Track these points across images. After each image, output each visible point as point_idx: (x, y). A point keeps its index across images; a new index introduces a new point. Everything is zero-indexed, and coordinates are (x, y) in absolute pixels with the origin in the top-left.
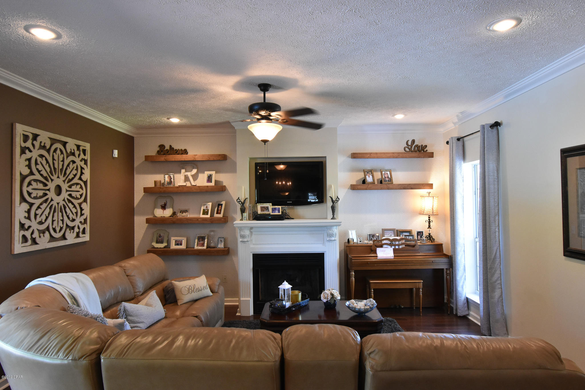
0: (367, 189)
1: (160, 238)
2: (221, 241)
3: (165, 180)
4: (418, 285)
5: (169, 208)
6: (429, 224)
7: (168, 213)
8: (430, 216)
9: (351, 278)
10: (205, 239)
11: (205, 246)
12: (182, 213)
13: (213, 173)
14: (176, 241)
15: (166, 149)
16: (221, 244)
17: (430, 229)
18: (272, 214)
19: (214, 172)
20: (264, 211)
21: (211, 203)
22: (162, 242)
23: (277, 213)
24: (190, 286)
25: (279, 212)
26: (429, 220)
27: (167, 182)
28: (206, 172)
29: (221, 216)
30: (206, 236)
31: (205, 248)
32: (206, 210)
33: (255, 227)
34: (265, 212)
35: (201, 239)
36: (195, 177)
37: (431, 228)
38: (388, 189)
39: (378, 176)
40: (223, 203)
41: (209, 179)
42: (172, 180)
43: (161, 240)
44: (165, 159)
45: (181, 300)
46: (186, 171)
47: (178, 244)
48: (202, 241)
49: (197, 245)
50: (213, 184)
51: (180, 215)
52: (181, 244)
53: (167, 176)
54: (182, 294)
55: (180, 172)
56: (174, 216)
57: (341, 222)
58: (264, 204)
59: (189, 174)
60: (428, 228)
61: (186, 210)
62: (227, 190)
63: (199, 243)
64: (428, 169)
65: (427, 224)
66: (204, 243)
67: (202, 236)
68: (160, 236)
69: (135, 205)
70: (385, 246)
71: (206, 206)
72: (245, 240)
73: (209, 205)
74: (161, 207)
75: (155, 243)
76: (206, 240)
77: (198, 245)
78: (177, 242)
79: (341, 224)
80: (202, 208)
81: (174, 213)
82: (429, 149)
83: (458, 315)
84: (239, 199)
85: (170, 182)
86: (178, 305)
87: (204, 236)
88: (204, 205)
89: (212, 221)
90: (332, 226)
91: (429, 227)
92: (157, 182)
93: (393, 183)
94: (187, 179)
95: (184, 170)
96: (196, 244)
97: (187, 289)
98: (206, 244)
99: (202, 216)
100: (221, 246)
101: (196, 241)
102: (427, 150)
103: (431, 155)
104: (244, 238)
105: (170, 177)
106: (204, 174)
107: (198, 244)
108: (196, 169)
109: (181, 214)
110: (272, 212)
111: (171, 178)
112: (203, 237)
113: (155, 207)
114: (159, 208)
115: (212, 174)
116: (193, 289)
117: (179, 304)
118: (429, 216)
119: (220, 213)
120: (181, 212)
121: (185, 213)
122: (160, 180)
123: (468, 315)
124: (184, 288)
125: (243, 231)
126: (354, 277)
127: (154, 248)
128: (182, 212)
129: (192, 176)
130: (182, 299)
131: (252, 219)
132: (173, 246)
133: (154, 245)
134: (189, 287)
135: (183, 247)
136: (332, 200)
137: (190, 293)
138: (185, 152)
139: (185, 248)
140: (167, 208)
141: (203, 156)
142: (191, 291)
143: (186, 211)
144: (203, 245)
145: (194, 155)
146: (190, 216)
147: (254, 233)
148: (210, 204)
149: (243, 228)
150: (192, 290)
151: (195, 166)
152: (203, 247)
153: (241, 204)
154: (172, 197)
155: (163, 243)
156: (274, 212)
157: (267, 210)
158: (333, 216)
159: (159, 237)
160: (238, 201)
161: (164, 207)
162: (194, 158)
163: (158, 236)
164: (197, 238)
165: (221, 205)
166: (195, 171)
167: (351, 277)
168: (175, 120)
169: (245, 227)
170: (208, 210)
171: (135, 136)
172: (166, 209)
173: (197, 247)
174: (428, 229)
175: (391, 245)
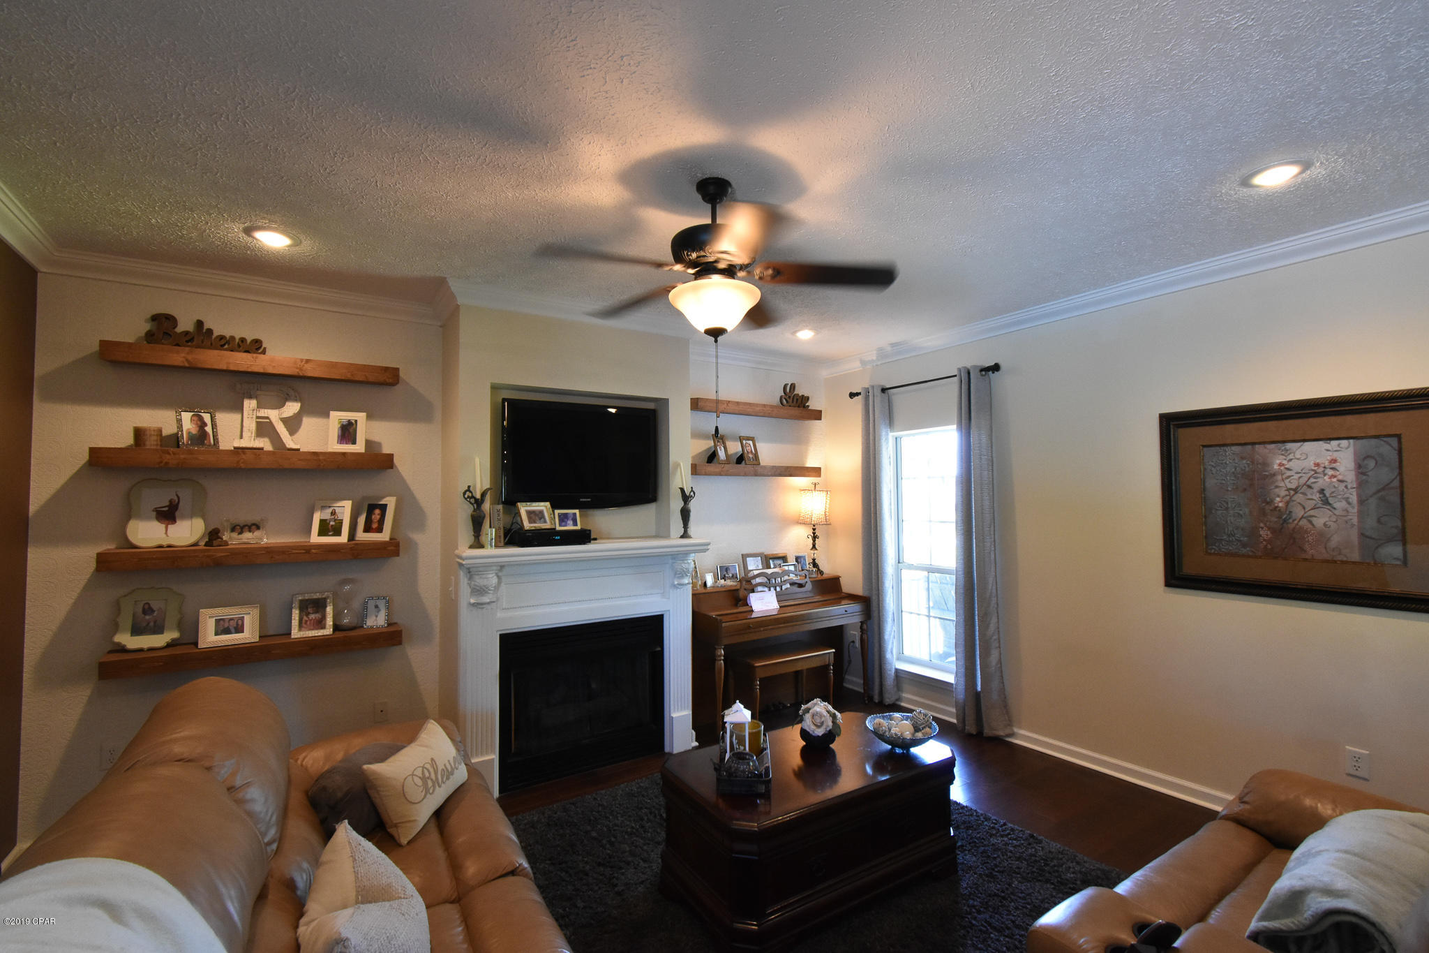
0: (722, 473)
1: (147, 617)
2: (377, 607)
3: (180, 427)
4: (828, 659)
5: (192, 516)
6: (814, 541)
7: (186, 532)
8: (816, 527)
9: (717, 662)
10: (326, 607)
11: (327, 626)
12: (240, 533)
13: (360, 417)
14: (218, 621)
15: (180, 329)
16: (377, 616)
17: (816, 552)
18: (559, 528)
19: (364, 415)
20: (535, 522)
21: (350, 502)
22: (158, 629)
23: (570, 527)
24: (423, 767)
25: (575, 524)
26: (814, 533)
27: (189, 433)
28: (333, 414)
29: (384, 536)
30: (328, 597)
31: (328, 631)
32: (332, 523)
33: (508, 565)
34: (539, 525)
35: (314, 607)
36: (293, 424)
37: (816, 549)
38: (756, 475)
39: (734, 448)
40: (390, 502)
41: (348, 432)
42: (209, 429)
43: (155, 622)
44: (187, 360)
45: (408, 825)
46: (260, 406)
47: (227, 631)
48: (316, 612)
49: (301, 627)
50: (359, 447)
51: (233, 540)
52: (239, 629)
53: (186, 417)
54: (411, 802)
55: (239, 408)
56: (215, 543)
57: (709, 544)
58: (534, 504)
59: (273, 415)
60: (812, 549)
61: (254, 524)
62: (396, 466)
63: (305, 618)
64: (801, 441)
65: (810, 541)
66: (324, 617)
67: (315, 597)
68: (147, 610)
69: (33, 508)
70: (760, 588)
71: (330, 510)
72: (486, 599)
73: (345, 509)
74: (155, 513)
75: (130, 635)
76: (329, 609)
77: (304, 625)
78: (222, 622)
79: (709, 547)
80: (317, 517)
81: (213, 536)
82: (813, 405)
83: (887, 704)
84: (469, 490)
85: (200, 438)
86: (400, 845)
87: (322, 599)
88: (323, 508)
89: (356, 553)
90: (687, 554)
91: (814, 547)
92: (148, 433)
93: (760, 464)
94: (264, 428)
95: (254, 403)
96: (295, 622)
97: (419, 782)
98: (329, 621)
99: (315, 539)
100: (377, 620)
101: (296, 614)
102: (808, 406)
103: (817, 415)
104: (483, 596)
105: (201, 419)
106: (327, 420)
107: (304, 621)
108: (296, 400)
109: (234, 535)
110: (560, 525)
111: (206, 425)
112: (318, 599)
113: (129, 513)
114: (148, 518)
115: (356, 421)
116: (433, 776)
117: (404, 841)
118: (814, 526)
119: (380, 530)
120: (233, 530)
121: (250, 531)
122: (160, 425)
123: (899, 699)
124: (410, 778)
125: (484, 576)
126: (723, 660)
127: (122, 649)
128: (239, 528)
129: (285, 421)
130: (409, 821)
131: (502, 544)
132: (210, 638)
133: (124, 643)
134: (423, 771)
135: (249, 635)
136: (682, 496)
137: (431, 791)
138: (256, 346)
139: (257, 640)
140: (183, 517)
141: (333, 365)
142: (430, 783)
143: (253, 527)
144: (320, 624)
145: (302, 360)
146: (270, 541)
147: (504, 579)
148: (347, 505)
149: (481, 569)
150: (432, 780)
151: (292, 393)
152: (322, 631)
153: (475, 505)
154: (198, 482)
155: (162, 633)
156: (563, 524)
157: (542, 520)
158: (686, 531)
159: (144, 612)
160: (466, 496)
161: (168, 515)
162: (301, 369)
163: (140, 610)
164: (296, 604)
165: (380, 509)
166: (292, 408)
167: (716, 660)
168: (273, 240)
169: (487, 566)
170: (341, 522)
171: (45, 270)
172: (178, 522)
173: (302, 633)
174: (812, 552)
175: (768, 585)
